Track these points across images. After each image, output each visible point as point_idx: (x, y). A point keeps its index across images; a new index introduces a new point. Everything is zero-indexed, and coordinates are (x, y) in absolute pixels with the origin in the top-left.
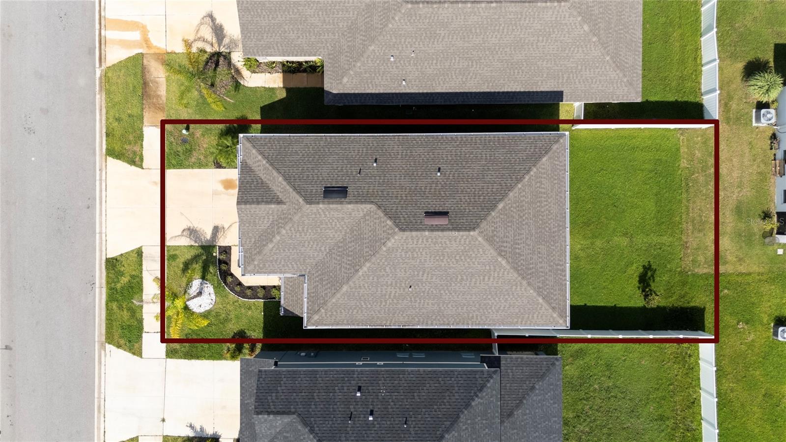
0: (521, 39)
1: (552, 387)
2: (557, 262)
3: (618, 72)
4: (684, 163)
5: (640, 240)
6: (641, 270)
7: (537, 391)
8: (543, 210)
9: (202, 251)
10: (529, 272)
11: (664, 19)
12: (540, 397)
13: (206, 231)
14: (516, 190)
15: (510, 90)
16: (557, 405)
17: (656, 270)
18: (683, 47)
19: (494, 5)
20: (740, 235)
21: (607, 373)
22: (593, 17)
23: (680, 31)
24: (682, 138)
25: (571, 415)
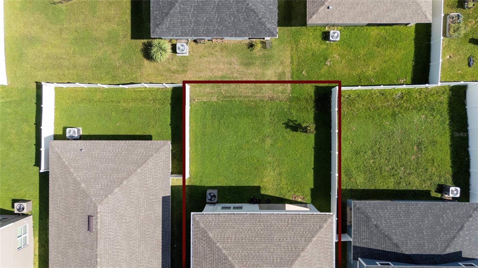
0: (124, 235)
1: (375, 211)
2: (286, 224)
3: (149, 161)
4: (214, 99)
5: (268, 130)
6: (288, 130)
7: (379, 223)
8: (248, 236)
10: (294, 250)
11: (113, 113)
12: (383, 220)
14: (233, 261)
16: (388, 207)
17: (288, 119)
18: (133, 100)
19: (98, 260)
20: (264, 64)
21: (361, 153)
22: (109, 184)
23: (122, 101)
24: (196, 100)
25: (393, 180)
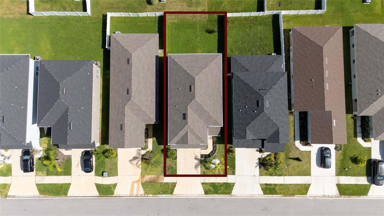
0: (141, 67)
1: (240, 58)
2: (204, 57)
3: (151, 40)
4: (176, 21)
5: (198, 33)
6: (207, 33)
7: (241, 62)
8: (189, 61)
9: (202, 163)
10: (206, 64)
11: (134, 27)
12: (243, 62)
13: (196, 162)
14: (184, 68)
15: (155, 70)
16: (245, 57)
17: (207, 29)
18: (142, 21)
19: (132, 74)
21: (237, 42)
22: (136, 47)
23: (138, 22)
24: (168, 22)
25: (250, 53)
